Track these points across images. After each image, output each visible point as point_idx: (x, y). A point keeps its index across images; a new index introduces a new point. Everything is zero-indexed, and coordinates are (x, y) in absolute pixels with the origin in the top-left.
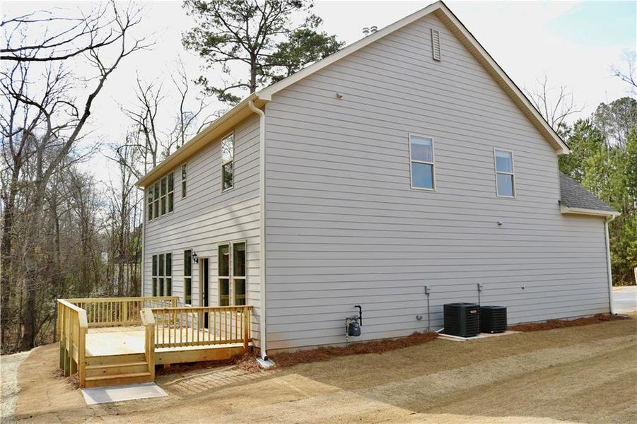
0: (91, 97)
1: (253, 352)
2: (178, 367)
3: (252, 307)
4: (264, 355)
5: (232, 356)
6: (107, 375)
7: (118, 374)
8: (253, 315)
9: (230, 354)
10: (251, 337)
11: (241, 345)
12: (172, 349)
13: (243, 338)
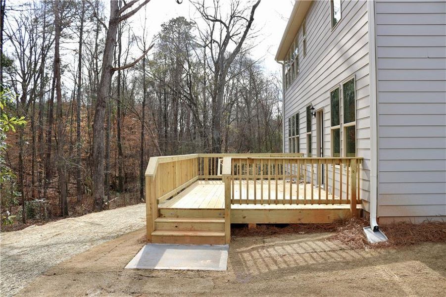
0: (255, 7)
1: (362, 217)
2: (264, 228)
3: (363, 159)
4: (374, 224)
5: (335, 220)
6: (179, 230)
7: (191, 230)
8: (364, 169)
9: (333, 217)
10: (361, 198)
11: (348, 206)
12: (259, 206)
13: (350, 198)
